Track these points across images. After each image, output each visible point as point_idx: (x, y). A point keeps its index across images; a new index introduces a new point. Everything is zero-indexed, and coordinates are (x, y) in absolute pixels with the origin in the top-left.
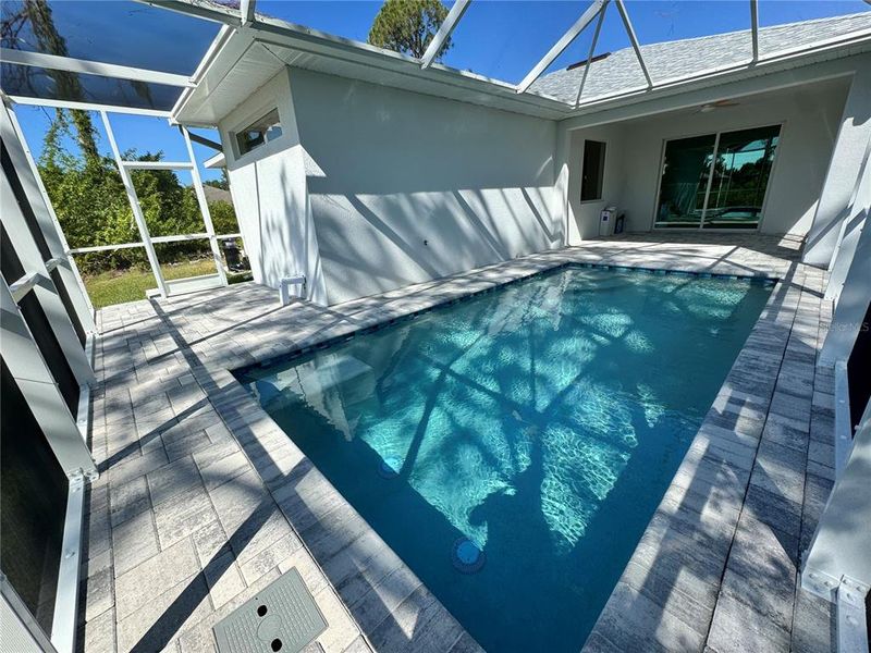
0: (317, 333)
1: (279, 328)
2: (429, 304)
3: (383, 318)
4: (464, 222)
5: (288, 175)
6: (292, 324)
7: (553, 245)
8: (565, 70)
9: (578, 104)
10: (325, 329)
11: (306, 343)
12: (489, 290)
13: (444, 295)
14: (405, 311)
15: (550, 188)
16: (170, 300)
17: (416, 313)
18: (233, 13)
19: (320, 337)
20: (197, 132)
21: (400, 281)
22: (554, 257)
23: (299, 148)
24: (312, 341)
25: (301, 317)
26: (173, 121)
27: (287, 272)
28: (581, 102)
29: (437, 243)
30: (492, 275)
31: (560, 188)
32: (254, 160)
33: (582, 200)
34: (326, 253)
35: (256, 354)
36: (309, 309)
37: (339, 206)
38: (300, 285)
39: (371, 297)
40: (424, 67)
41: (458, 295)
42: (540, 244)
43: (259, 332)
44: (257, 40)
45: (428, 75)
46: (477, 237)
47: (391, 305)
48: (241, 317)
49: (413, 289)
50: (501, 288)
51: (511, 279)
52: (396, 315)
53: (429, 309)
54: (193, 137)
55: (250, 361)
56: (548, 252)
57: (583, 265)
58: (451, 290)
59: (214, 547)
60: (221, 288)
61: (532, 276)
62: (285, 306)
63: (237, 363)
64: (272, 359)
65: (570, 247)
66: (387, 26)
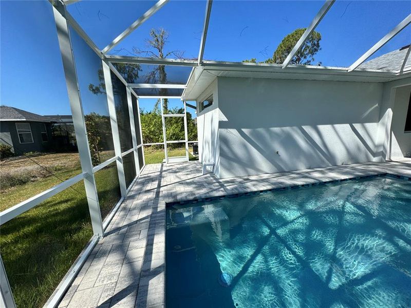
0: (208, 193)
1: (194, 186)
2: (269, 187)
3: (241, 191)
4: (302, 143)
5: (213, 120)
6: (200, 185)
7: (375, 159)
8: (398, 51)
9: (402, 71)
10: (212, 191)
11: (201, 197)
12: (313, 184)
13: (281, 183)
14: (254, 189)
15: (375, 124)
16: (168, 165)
17: (262, 191)
18: (196, 62)
19: (208, 195)
20: (188, 102)
21: (258, 171)
22: (373, 168)
23: (218, 109)
24: (203, 197)
25: (206, 182)
26: (182, 99)
27: (209, 161)
28: (404, 70)
29: (283, 153)
30: (317, 175)
31: (383, 124)
32: (204, 113)
33: (405, 130)
34: (222, 154)
35: (179, 197)
36: (212, 178)
37: (233, 134)
38: (212, 167)
39: (240, 177)
40: (283, 68)
41: (290, 185)
42: (362, 158)
43: (187, 186)
44: (204, 70)
45: (286, 71)
46: (312, 151)
47: (249, 184)
48: (184, 178)
49: (265, 176)
50: (323, 184)
51: (331, 180)
52: (249, 190)
53: (270, 190)
54: (187, 105)
55: (175, 201)
56: (369, 163)
57: (399, 177)
58: (287, 181)
59: (107, 297)
60: (186, 162)
61: (350, 179)
62: (204, 175)
63: (170, 200)
64: (185, 201)
65: (392, 161)
66: (284, 48)
